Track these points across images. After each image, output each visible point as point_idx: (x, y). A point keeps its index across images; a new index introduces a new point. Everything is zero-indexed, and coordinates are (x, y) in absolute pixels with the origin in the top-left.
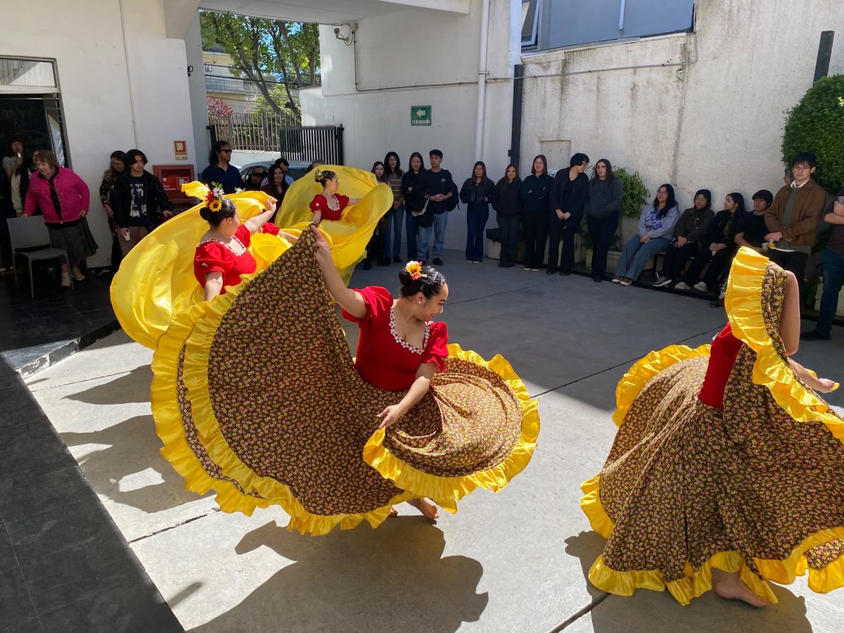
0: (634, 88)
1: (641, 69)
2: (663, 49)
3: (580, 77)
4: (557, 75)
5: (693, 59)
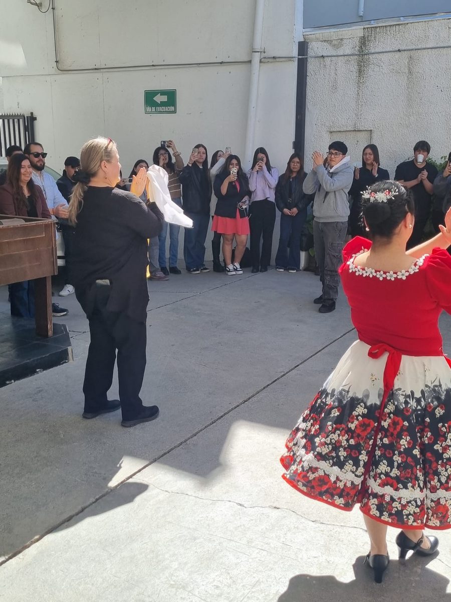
3: (385, 57)
4: (353, 55)
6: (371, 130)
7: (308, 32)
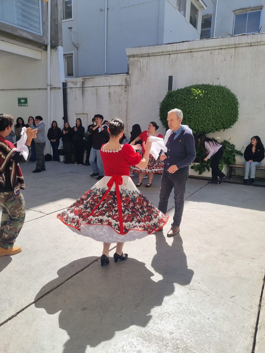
0: (110, 93)
1: (112, 87)
2: (119, 80)
3: (89, 89)
4: (80, 88)
5: (129, 84)
6: (87, 114)
7: (66, 79)
